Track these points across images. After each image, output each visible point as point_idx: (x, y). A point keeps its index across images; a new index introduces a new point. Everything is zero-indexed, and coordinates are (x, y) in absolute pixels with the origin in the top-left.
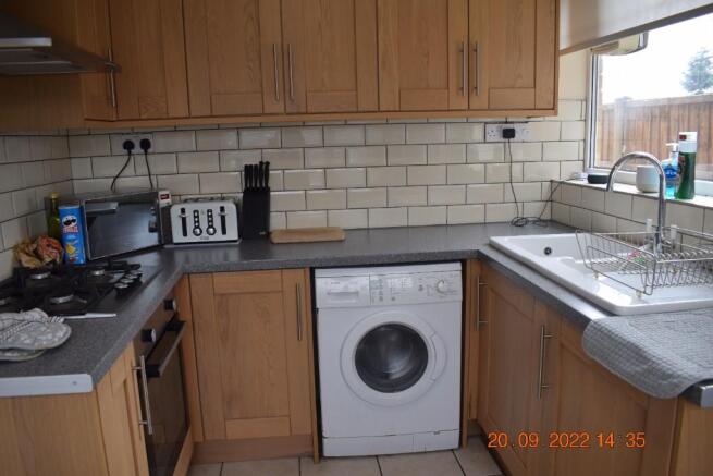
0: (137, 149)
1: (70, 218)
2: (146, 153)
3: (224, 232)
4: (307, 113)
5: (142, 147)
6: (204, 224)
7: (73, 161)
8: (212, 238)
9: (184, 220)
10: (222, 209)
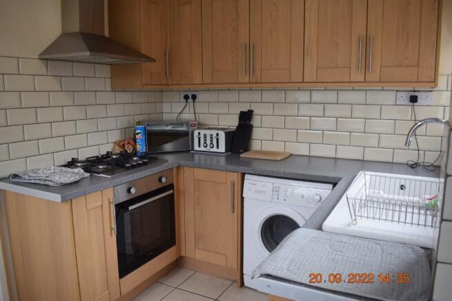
0: (190, 100)
1: (138, 131)
2: (194, 102)
3: (218, 147)
4: (261, 83)
5: (192, 98)
6: (208, 142)
7: (164, 104)
8: (212, 150)
9: (199, 139)
10: (217, 134)
